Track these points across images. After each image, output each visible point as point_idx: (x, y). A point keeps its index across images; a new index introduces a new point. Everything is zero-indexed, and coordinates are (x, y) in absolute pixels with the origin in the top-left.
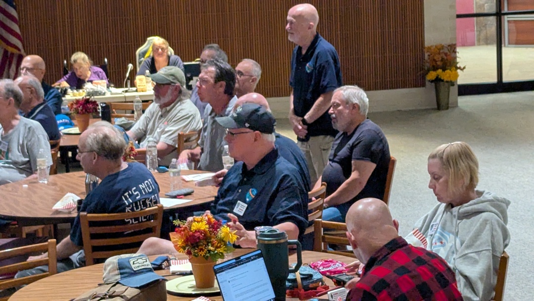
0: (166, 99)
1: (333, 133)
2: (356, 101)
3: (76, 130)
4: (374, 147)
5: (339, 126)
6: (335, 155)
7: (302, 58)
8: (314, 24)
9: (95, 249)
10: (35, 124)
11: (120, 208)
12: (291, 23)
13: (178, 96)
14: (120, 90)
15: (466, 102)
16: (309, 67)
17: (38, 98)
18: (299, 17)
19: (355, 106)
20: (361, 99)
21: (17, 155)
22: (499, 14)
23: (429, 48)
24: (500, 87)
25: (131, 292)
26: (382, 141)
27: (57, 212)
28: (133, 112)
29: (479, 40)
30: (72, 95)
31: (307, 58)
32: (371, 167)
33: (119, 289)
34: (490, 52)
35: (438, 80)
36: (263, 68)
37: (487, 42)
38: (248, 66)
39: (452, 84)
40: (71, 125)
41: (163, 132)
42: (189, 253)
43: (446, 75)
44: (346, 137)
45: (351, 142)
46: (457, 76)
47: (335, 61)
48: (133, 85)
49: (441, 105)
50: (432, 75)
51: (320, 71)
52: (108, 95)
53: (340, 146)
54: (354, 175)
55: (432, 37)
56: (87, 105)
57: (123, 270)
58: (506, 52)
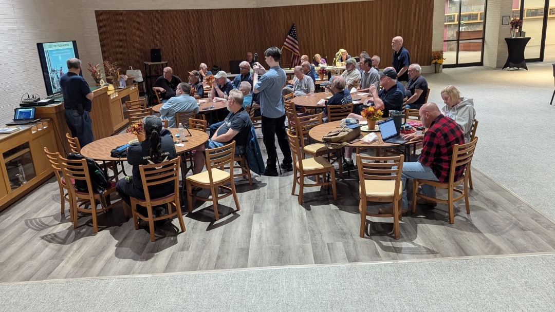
0: (350, 68)
1: (407, 81)
2: (418, 69)
3: (319, 79)
4: (423, 85)
5: (411, 78)
6: (409, 87)
7: (396, 55)
8: (401, 43)
9: (332, 116)
10: (309, 77)
11: (340, 103)
12: (394, 43)
13: (354, 68)
14: (331, 67)
15: (445, 70)
16: (399, 58)
17: (309, 69)
18: (397, 41)
19: (417, 71)
20: (419, 68)
21: (303, 87)
22: (458, 40)
23: (433, 52)
24: (457, 65)
25: (351, 130)
26: (426, 83)
27: (318, 105)
28: (337, 73)
29: (448, 50)
30: (317, 69)
31: (399, 55)
32: (421, 91)
33: (346, 129)
34: (455, 54)
35: (436, 63)
36: (381, 58)
37: (451, 50)
38: (376, 58)
39: (441, 64)
40: (318, 78)
41: (349, 80)
42: (367, 118)
43: (439, 61)
44: (413, 81)
45: (415, 83)
46: (443, 61)
47: (408, 55)
48: (335, 65)
49: (436, 71)
50: (434, 61)
51: (403, 59)
52: (327, 68)
53: (411, 84)
54: (415, 94)
55: (434, 48)
56: (323, 71)
57: (348, 123)
58: (460, 54)
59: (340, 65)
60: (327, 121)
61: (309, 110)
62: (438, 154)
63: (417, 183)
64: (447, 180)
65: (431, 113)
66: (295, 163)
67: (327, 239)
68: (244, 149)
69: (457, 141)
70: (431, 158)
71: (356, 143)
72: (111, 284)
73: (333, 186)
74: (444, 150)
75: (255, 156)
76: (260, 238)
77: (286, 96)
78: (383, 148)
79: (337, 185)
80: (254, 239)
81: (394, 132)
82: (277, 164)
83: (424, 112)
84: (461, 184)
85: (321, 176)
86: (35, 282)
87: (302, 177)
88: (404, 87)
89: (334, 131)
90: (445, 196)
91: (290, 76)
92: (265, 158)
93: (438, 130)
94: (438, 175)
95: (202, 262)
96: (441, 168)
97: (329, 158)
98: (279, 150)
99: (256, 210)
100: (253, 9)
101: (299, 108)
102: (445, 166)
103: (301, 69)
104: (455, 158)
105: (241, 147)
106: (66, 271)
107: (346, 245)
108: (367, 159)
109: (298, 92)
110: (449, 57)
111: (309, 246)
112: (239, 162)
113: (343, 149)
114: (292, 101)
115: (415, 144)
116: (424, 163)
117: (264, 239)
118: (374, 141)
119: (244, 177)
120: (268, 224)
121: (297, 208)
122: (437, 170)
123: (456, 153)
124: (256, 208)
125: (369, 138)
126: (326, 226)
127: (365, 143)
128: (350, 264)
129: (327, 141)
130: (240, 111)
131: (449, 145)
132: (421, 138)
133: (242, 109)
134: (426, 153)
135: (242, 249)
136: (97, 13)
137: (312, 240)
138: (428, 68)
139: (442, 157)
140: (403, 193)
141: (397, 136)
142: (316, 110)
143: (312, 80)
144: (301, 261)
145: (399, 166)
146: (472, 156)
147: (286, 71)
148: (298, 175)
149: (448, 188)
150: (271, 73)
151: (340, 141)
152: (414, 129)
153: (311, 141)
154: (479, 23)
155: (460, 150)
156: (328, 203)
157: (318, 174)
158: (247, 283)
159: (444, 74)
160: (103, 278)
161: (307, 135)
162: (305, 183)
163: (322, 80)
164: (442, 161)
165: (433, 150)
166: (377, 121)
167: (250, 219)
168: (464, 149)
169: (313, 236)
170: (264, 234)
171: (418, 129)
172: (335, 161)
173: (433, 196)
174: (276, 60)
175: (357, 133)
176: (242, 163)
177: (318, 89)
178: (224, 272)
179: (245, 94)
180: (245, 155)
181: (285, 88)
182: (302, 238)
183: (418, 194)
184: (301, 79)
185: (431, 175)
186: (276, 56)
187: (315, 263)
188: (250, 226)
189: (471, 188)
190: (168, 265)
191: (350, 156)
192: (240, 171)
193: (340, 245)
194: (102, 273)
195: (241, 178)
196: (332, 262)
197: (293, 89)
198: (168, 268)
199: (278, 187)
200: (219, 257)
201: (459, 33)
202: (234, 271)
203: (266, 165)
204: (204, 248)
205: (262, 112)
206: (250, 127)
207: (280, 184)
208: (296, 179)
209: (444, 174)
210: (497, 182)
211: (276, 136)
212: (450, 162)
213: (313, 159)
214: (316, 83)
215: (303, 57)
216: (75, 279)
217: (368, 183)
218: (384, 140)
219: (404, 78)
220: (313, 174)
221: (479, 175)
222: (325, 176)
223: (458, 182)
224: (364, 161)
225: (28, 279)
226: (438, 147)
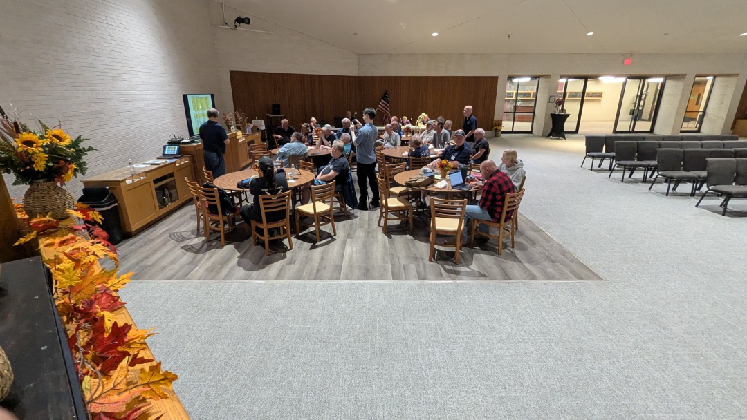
1: (474, 141)
4: (485, 145)
5: (476, 139)
7: (466, 121)
8: (471, 111)
10: (397, 134)
12: (465, 110)
15: (502, 135)
16: (468, 123)
17: (397, 127)
18: (468, 109)
19: (482, 134)
20: (483, 132)
22: (515, 113)
23: (495, 120)
24: (513, 132)
25: (427, 177)
26: (488, 144)
27: (403, 156)
29: (506, 119)
31: (468, 120)
32: (484, 150)
33: (424, 176)
34: (511, 123)
35: (496, 129)
37: (509, 120)
39: (500, 130)
42: (441, 169)
43: (499, 128)
44: (478, 142)
45: (479, 144)
46: (501, 128)
47: (475, 121)
48: (418, 126)
49: (496, 136)
51: (471, 124)
53: (476, 144)
54: (479, 152)
55: (496, 118)
56: (408, 130)
57: (425, 172)
58: (515, 123)
59: (421, 126)
60: (409, 169)
61: (395, 160)
62: (494, 200)
63: (476, 222)
64: (499, 221)
65: (490, 168)
66: (382, 201)
67: (403, 262)
68: (342, 188)
69: (509, 191)
70: (488, 203)
71: (430, 188)
72: (234, 286)
73: (411, 221)
74: (499, 197)
75: (351, 193)
76: (351, 258)
77: (378, 148)
78: (451, 193)
79: (414, 220)
80: (346, 258)
81: (462, 181)
82: (367, 201)
83: (484, 167)
84: (509, 224)
85: (401, 213)
86: (175, 281)
87: (386, 213)
88: (470, 146)
89: (414, 177)
90: (497, 233)
91: (382, 132)
92: (358, 196)
93: (494, 181)
94: (492, 217)
95: (305, 273)
96: (496, 212)
97: (409, 199)
98: (369, 190)
99: (349, 236)
100: (355, 77)
101: (387, 158)
102: (498, 210)
103: (391, 127)
104: (506, 204)
105: (339, 186)
106: (199, 274)
107: (418, 266)
108: (438, 202)
109: (388, 145)
110: (507, 125)
111: (389, 266)
112: (337, 198)
113: (420, 192)
114: (382, 152)
115: (476, 191)
116: (482, 207)
117: (354, 259)
118: (445, 187)
119: (341, 210)
120: (358, 248)
121: (381, 237)
122: (492, 212)
123: (507, 200)
124: (349, 234)
125: (440, 185)
126: (403, 251)
127: (438, 188)
128: (419, 281)
129: (408, 185)
130: (340, 157)
131: (503, 194)
132: (481, 186)
133: (342, 156)
134: (484, 199)
135: (337, 266)
136: (231, 72)
137: (391, 261)
138: (490, 133)
139: (497, 203)
140: (464, 229)
141: (463, 185)
142: (401, 160)
143: (399, 136)
144: (382, 277)
145: (463, 208)
146: (519, 203)
147: (379, 128)
148: (384, 211)
149: (499, 227)
150: (366, 128)
151: (418, 185)
152: (477, 180)
153: (396, 184)
154: (532, 100)
155: (511, 198)
156: (406, 234)
157: (400, 211)
158: (339, 291)
159: (502, 138)
160: (228, 281)
161: (392, 179)
162: (389, 217)
163: (407, 137)
164: (496, 206)
165: (490, 197)
166: (448, 172)
167: (344, 243)
168: (514, 197)
169: (392, 258)
170: (354, 255)
171: (479, 180)
172: (413, 201)
173: (488, 233)
174: (371, 118)
175: (432, 181)
176: (340, 198)
177: (404, 143)
178: (321, 283)
179: (345, 143)
180: (342, 193)
181: (377, 141)
182: (384, 259)
183: (476, 230)
184: (390, 135)
185: (487, 216)
186: (372, 115)
187: (393, 279)
188: (343, 248)
189: (517, 228)
190: (278, 274)
191: (424, 198)
192: (338, 205)
193: (413, 266)
194: (227, 277)
195: (339, 211)
196: (406, 279)
197: (383, 143)
198: (278, 277)
199: (367, 219)
200: (318, 271)
201: (515, 107)
202: (329, 282)
203: (358, 202)
204: (307, 263)
205: (357, 158)
206: (348, 170)
207: (369, 217)
208: (382, 213)
209: (497, 216)
210: (537, 225)
211: (367, 179)
212: (502, 207)
213: (396, 198)
214: (402, 139)
215: (394, 118)
216: (206, 281)
217: (438, 220)
218: (453, 187)
219: (471, 139)
220: (396, 211)
221: (523, 219)
222: (404, 213)
223: (507, 223)
224: (436, 203)
225: (170, 278)
226: (495, 194)
